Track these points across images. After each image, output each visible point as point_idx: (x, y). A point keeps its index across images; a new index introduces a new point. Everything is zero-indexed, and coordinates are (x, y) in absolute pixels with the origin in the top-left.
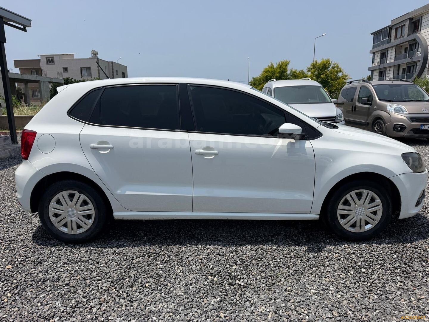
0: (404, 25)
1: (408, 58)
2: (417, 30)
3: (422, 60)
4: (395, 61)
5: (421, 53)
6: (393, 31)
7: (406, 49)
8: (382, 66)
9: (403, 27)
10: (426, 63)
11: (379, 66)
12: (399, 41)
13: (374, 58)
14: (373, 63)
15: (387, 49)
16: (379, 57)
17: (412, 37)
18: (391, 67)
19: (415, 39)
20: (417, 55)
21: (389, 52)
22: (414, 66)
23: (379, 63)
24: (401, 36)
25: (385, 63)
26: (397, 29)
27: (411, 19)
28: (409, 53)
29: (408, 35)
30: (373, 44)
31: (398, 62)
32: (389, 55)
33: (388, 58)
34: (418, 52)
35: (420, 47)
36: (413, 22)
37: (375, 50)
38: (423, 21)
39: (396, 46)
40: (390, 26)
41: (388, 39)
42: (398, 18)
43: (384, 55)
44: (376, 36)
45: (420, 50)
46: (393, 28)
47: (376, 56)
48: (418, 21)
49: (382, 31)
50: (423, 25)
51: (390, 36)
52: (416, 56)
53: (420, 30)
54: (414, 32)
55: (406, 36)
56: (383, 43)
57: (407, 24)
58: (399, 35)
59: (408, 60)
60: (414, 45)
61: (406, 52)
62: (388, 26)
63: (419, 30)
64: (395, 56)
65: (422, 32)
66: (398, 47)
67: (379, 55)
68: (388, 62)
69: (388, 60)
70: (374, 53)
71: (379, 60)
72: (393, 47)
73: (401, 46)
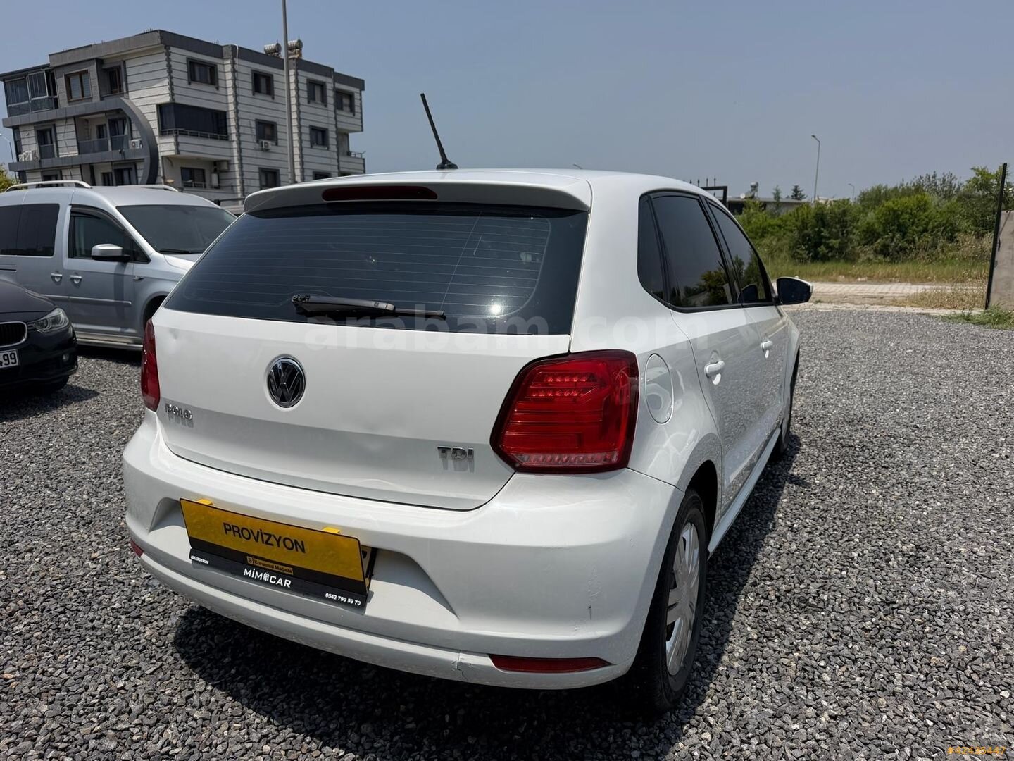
0: (86, 72)
1: (112, 149)
2: (118, 89)
3: (147, 157)
4: (79, 153)
5: (141, 143)
6: (60, 82)
7: (100, 129)
8: (47, 163)
9: (83, 77)
10: (157, 167)
11: (40, 161)
12: (80, 108)
13: (20, 141)
14: (18, 152)
15: (53, 123)
16: (33, 140)
17: (111, 103)
18: (72, 167)
19: (120, 109)
20: (134, 146)
21: (59, 130)
22: (129, 170)
23: (38, 154)
24: (83, 96)
25: (54, 156)
26: (68, 78)
27: (100, 62)
28: (111, 139)
29: (102, 98)
30: (7, 105)
31: (89, 158)
32: (60, 137)
33: (61, 144)
34: (132, 139)
35: (134, 128)
36: (106, 70)
37: (18, 120)
38: (129, 72)
39: (74, 117)
40: (48, 66)
41: (49, 98)
42: (67, 51)
43: (45, 136)
44: (9, 86)
45: (136, 134)
46: (57, 73)
47: (23, 135)
48: (118, 68)
49: (26, 75)
50: (130, 80)
51: (53, 90)
52: (131, 147)
53: (128, 92)
54: (112, 92)
55: (95, 99)
56: (35, 106)
57: (93, 69)
58: (77, 94)
59: (112, 155)
60: (120, 123)
61: (101, 134)
62: (43, 67)
63: (125, 91)
64: (78, 143)
65: (132, 95)
66: (80, 122)
67: (33, 133)
68: (63, 155)
69: (60, 149)
70: (16, 129)
71: (35, 147)
72: (67, 119)
73: (87, 120)
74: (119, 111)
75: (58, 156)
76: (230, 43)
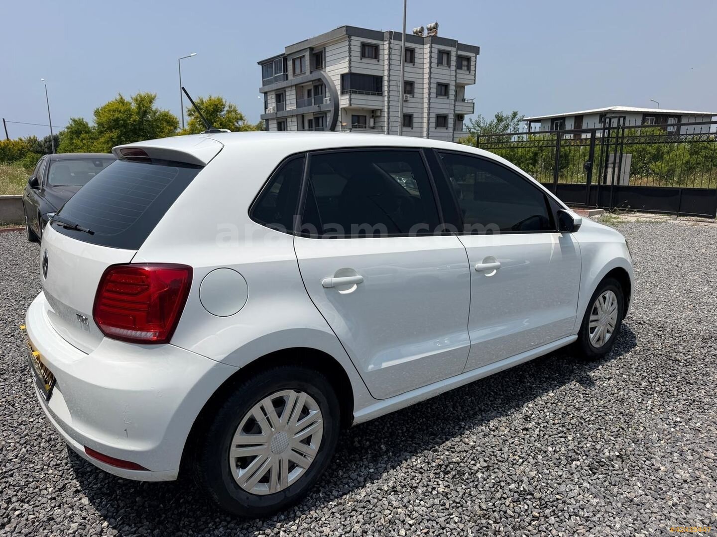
0: (304, 56)
1: (314, 104)
2: (320, 66)
3: (332, 109)
4: (297, 108)
5: (330, 100)
6: (290, 63)
7: (309, 91)
8: (280, 114)
9: (302, 59)
10: (338, 115)
11: (276, 113)
12: (298, 80)
13: (267, 101)
14: (266, 108)
15: (284, 89)
16: (274, 100)
17: (315, 76)
18: (293, 116)
19: (320, 79)
20: (326, 102)
21: (288, 93)
22: (323, 117)
23: (275, 109)
24: (301, 71)
25: (283, 110)
26: (294, 61)
27: (311, 49)
28: (314, 98)
29: (311, 72)
30: (263, 79)
31: (302, 110)
32: (287, 98)
33: (288, 102)
34: (325, 97)
35: (327, 90)
36: (314, 54)
37: (267, 89)
38: (327, 54)
39: (296, 85)
40: (284, 54)
41: (283, 74)
42: (294, 45)
43: (280, 97)
44: (264, 68)
45: (328, 94)
46: (289, 58)
47: (269, 97)
48: (321, 52)
49: (273, 61)
50: (327, 59)
51: (286, 70)
52: (324, 103)
53: (325, 67)
54: (317, 68)
55: (307, 75)
56: (276, 79)
57: (307, 54)
58: (298, 71)
59: (314, 108)
60: (320, 87)
61: (309, 96)
62: (282, 55)
63: (324, 67)
64: (297, 102)
65: (328, 69)
66: (298, 87)
67: (274, 96)
68: (288, 108)
69: (287, 106)
70: (266, 93)
71: (274, 105)
72: (291, 86)
73: (302, 87)
74: (319, 80)
75: (286, 109)
76: (388, 30)
